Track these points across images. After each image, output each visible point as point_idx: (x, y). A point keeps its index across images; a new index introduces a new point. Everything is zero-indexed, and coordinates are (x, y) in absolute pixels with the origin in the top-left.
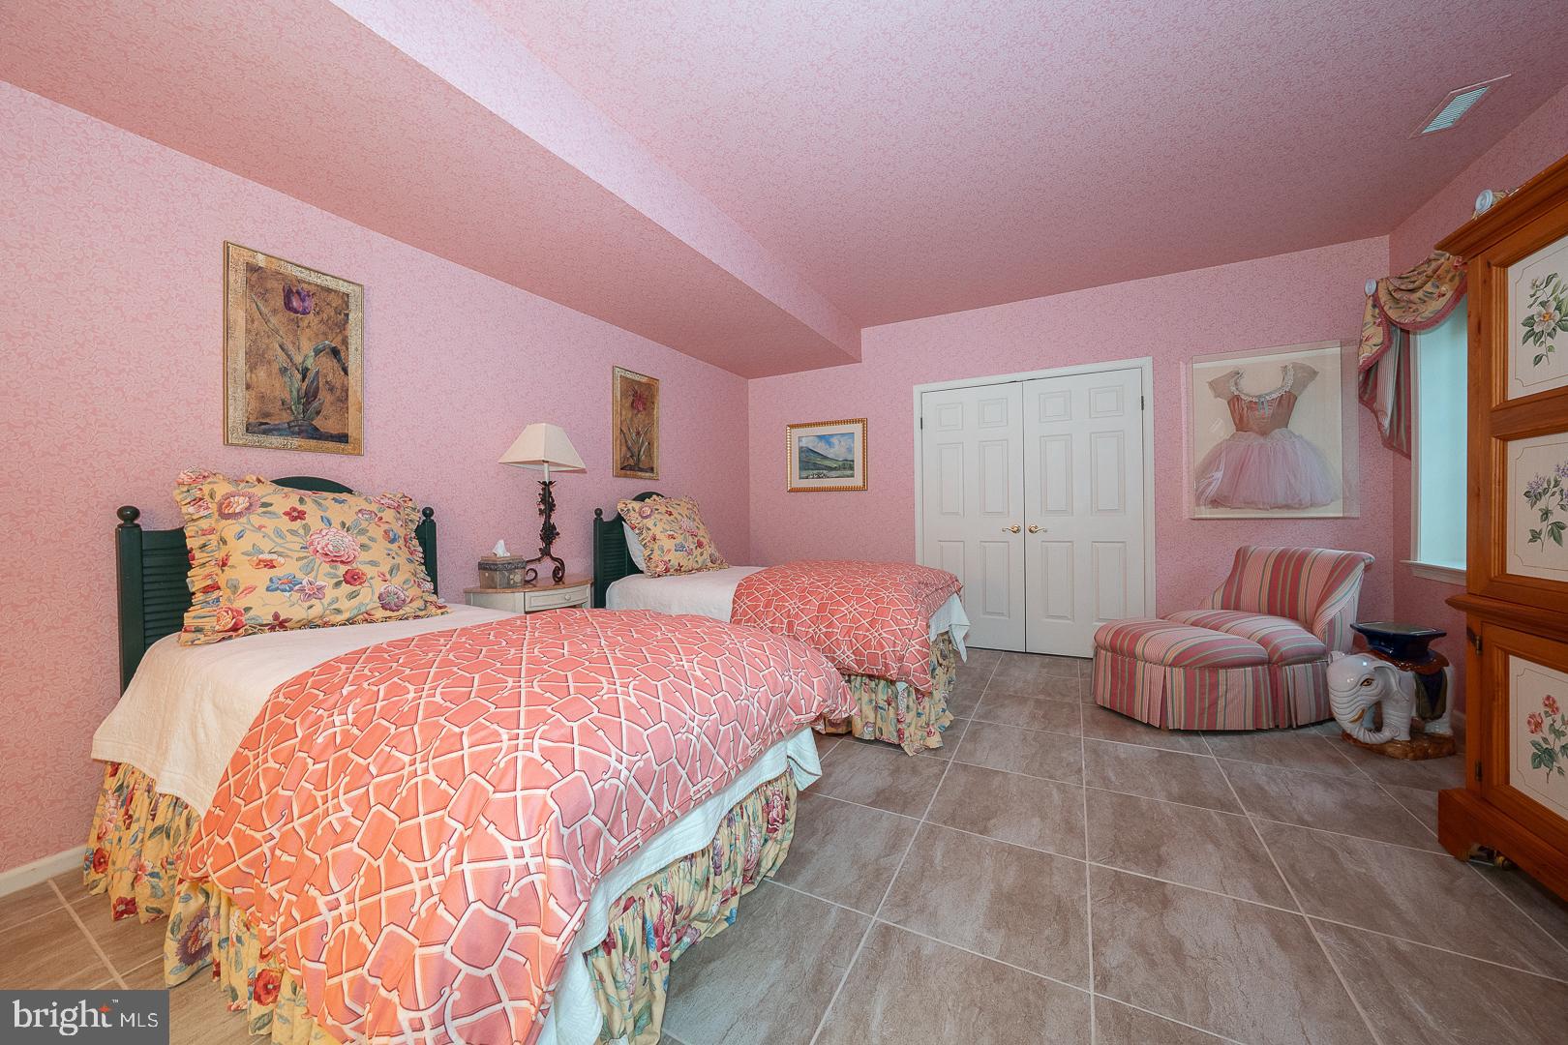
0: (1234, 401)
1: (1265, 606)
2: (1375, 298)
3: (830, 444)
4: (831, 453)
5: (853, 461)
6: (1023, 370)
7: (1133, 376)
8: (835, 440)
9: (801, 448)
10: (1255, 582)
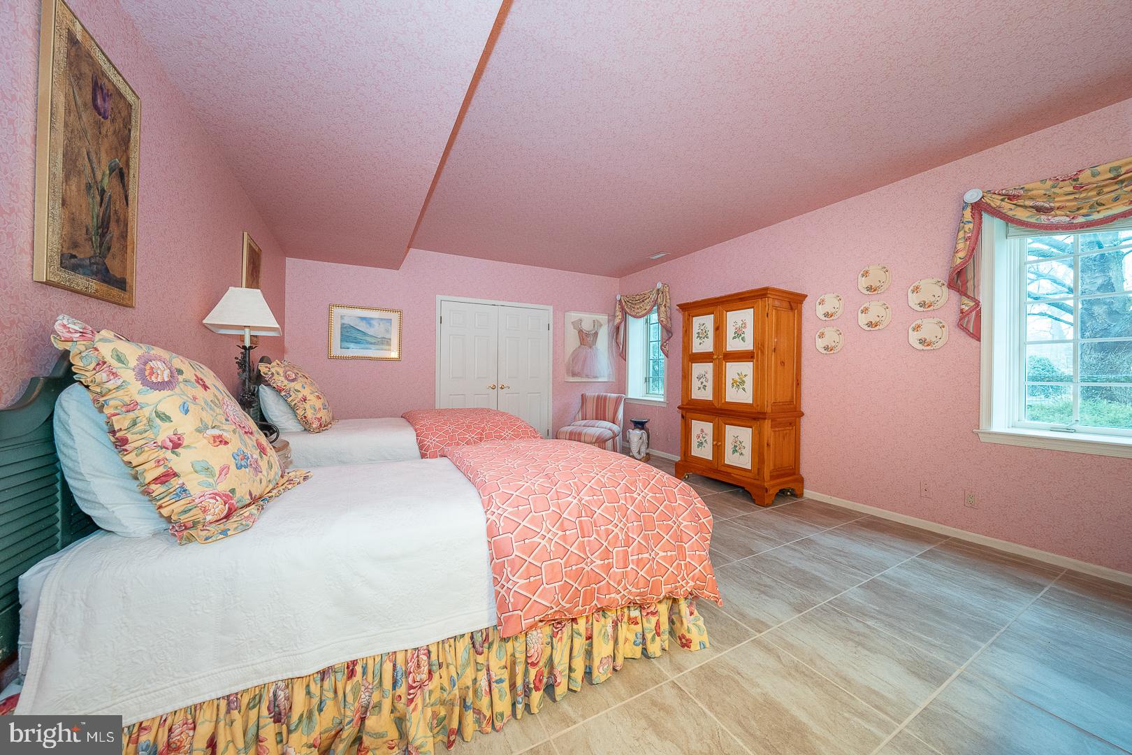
0: (580, 332)
1: (594, 417)
2: (620, 301)
3: (370, 324)
4: (370, 331)
5: (390, 339)
6: (499, 300)
7: (545, 314)
8: (374, 323)
9: (343, 324)
10: (591, 408)
